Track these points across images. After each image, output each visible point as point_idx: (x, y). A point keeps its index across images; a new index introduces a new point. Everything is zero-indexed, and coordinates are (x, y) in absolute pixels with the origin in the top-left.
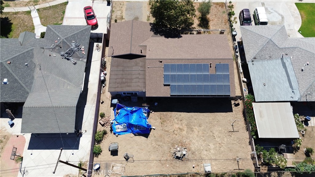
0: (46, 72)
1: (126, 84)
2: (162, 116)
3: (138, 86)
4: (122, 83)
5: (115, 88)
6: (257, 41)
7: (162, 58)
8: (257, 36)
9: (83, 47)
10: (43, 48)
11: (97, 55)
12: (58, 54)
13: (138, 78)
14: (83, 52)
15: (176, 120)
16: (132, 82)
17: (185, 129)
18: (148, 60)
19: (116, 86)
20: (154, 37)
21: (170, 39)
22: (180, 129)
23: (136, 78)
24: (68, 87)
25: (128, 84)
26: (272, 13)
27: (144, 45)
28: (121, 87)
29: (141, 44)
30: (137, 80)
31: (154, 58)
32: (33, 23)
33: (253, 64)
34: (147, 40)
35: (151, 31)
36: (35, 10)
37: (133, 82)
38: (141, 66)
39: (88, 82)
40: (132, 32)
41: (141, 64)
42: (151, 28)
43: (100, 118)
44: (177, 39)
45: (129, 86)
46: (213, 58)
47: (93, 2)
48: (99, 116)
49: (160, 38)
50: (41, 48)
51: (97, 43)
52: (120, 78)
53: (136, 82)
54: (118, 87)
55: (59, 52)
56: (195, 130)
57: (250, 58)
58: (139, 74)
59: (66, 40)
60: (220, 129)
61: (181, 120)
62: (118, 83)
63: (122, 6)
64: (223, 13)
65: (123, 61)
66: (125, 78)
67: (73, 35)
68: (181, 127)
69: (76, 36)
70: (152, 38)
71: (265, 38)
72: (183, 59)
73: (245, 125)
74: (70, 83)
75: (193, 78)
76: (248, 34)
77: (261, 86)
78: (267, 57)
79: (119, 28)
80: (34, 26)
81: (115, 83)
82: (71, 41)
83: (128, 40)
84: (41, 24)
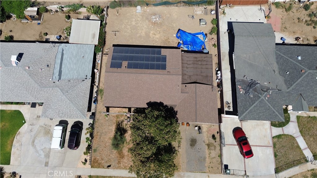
1: (198, 60)
2: (168, 44)
3: (188, 57)
4: (201, 61)
9: (241, 92)
10: (278, 90)
11: (228, 97)
14: (240, 87)
19: (206, 58)
20: (174, 105)
22: (155, 35)
23: (190, 64)
24: (245, 55)
27: (184, 94)
28: (202, 57)
37: (192, 61)
41: (186, 77)
43: (216, 43)
45: (196, 58)
47: (245, 171)
50: (281, 90)
52: (203, 65)
58: (187, 68)
59: (259, 96)
62: (205, 61)
63: (210, 165)
64: (96, 150)
65: (202, 80)
66: (199, 65)
74: (245, 59)
75: (142, 59)
77: (86, 56)
78: (72, 81)
80: (302, 135)
82: (254, 96)
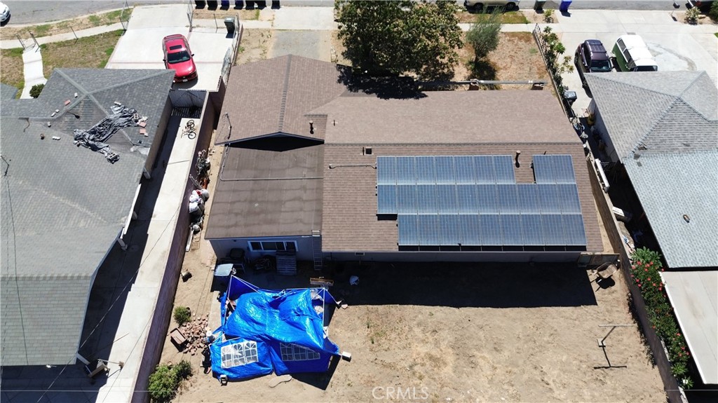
0: (21, 183)
1: (262, 216)
2: (372, 316)
3: (298, 221)
4: (251, 213)
5: (229, 227)
6: (641, 105)
7: (371, 141)
8: (638, 92)
9: (144, 118)
10: (27, 119)
11: (183, 148)
12: (68, 135)
13: (300, 199)
14: (142, 131)
15: (417, 331)
16: (281, 212)
17: (450, 359)
18: (331, 147)
19: (232, 222)
20: (349, 96)
21: (392, 100)
22: (431, 358)
23: (294, 199)
24: (82, 224)
25: (269, 217)
26: (660, 54)
27: (320, 112)
28: (246, 225)
29: (312, 112)
30: (297, 204)
31: (347, 142)
32: (22, 75)
33: (639, 164)
34: (328, 104)
35: (339, 81)
36: (37, 47)
37: (283, 210)
38: (309, 168)
39: (151, 217)
40: (287, 81)
41: (309, 162)
42: (340, 77)
43: (174, 324)
44: (412, 100)
45: (271, 222)
46: (523, 141)
47: (190, 31)
48: (173, 319)
49: (367, 98)
50: (20, 119)
51: (188, 120)
52: (245, 201)
53: (292, 211)
54: (236, 225)
55: (71, 129)
56: (481, 362)
57: (628, 149)
58: (304, 188)
59: (97, 98)
60: (564, 358)
61: (435, 331)
62: (237, 214)
63: (267, 39)
64: (532, 53)
65: (257, 156)
66: (259, 199)
67: (118, 87)
68: (435, 352)
69: (127, 89)
70: (343, 98)
71: (661, 96)
72: (434, 144)
73: (643, 347)
74: (89, 213)
75: (466, 197)
76: (611, 89)
77: (678, 222)
78: (677, 144)
79: (253, 76)
80: (24, 81)
81: (230, 212)
82: (110, 102)
83: (275, 100)
84: (43, 75)
